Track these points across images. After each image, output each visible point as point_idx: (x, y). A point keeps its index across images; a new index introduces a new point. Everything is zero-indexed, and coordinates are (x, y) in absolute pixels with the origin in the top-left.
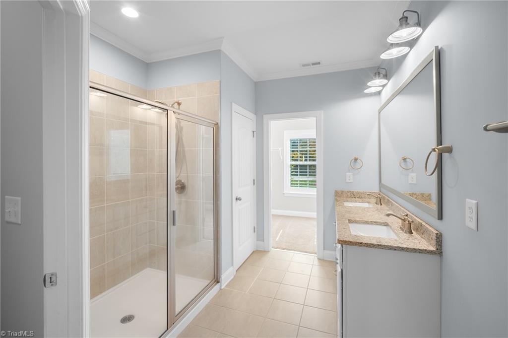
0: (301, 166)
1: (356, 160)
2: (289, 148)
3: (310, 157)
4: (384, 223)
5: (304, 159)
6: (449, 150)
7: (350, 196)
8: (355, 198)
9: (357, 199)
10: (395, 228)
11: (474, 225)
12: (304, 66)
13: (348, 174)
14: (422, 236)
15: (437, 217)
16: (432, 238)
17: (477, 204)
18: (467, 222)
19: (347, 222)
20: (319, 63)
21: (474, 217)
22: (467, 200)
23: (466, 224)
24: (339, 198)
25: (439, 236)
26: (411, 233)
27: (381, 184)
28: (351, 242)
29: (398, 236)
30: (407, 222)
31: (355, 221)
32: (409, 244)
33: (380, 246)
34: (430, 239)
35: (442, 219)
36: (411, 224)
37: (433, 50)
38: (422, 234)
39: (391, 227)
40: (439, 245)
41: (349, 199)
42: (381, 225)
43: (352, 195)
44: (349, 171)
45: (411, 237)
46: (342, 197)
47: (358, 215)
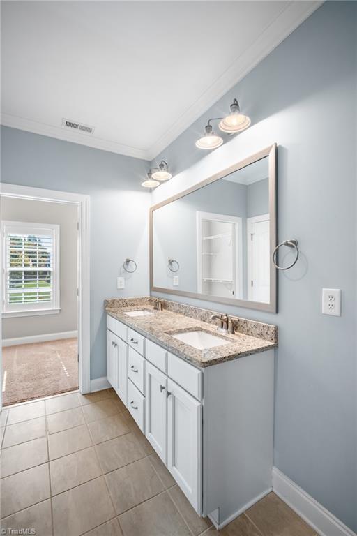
0: (26, 273)
1: (128, 261)
2: (8, 248)
3: (40, 261)
4: (195, 328)
5: (31, 263)
6: (294, 244)
7: (122, 304)
8: (127, 306)
9: (129, 308)
10: (213, 331)
11: (336, 312)
12: (68, 124)
13: (120, 279)
14: (247, 332)
15: (274, 311)
16: (267, 333)
17: (341, 292)
18: (325, 310)
19: (168, 335)
20: (89, 130)
21: (337, 303)
22: (324, 289)
23: (323, 312)
24: (112, 310)
25: (276, 329)
26: (233, 333)
27: (152, 288)
28: (215, 360)
29: (227, 339)
30: (230, 322)
31: (170, 333)
32: (252, 344)
33: (240, 355)
34: (264, 334)
35: (277, 312)
36: (233, 323)
37: (271, 147)
38: (248, 331)
39: (207, 332)
40: (276, 338)
41: (123, 309)
42: (193, 331)
43: (124, 303)
44: (120, 275)
45: (240, 337)
46: (113, 307)
47: (163, 326)
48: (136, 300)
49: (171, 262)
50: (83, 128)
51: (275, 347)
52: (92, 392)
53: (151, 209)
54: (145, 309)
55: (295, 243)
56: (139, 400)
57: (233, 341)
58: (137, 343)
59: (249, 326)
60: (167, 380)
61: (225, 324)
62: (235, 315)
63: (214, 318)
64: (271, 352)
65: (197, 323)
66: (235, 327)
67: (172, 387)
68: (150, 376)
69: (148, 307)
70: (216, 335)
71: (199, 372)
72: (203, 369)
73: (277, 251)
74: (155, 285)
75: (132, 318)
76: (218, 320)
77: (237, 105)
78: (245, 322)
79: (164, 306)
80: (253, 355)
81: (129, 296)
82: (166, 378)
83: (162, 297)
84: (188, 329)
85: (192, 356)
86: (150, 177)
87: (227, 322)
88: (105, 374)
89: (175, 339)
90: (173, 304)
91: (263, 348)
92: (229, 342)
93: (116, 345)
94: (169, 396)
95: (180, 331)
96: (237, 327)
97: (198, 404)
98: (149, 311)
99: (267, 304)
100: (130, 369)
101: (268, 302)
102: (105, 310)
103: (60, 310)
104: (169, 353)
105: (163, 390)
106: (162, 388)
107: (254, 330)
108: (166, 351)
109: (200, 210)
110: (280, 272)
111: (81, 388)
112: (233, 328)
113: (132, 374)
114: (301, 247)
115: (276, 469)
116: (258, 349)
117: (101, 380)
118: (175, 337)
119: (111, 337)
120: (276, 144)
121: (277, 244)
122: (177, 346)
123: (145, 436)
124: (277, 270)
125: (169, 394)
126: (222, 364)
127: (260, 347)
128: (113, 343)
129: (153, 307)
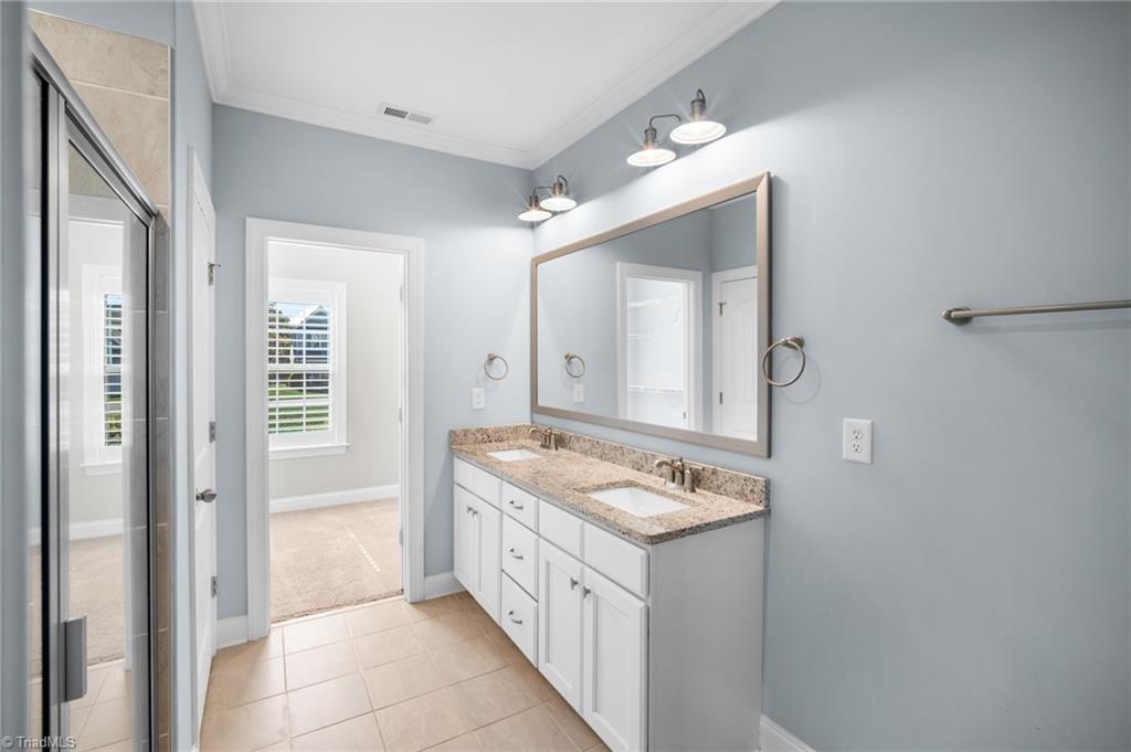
1: (491, 359)
3: (309, 352)
4: (624, 482)
5: (292, 357)
6: (797, 345)
7: (480, 438)
8: (490, 441)
9: (494, 444)
10: (657, 487)
11: (864, 457)
12: (388, 111)
13: (477, 390)
14: (718, 490)
15: (765, 453)
16: (752, 491)
17: (872, 423)
18: (848, 453)
19: (581, 495)
20: (426, 120)
21: (865, 443)
22: (845, 420)
23: (844, 457)
24: (464, 448)
25: (768, 484)
26: (693, 491)
27: (535, 407)
28: (669, 534)
29: (683, 501)
30: (687, 471)
31: (583, 490)
32: (728, 509)
33: (708, 527)
34: (747, 492)
35: (769, 455)
36: (692, 473)
37: (762, 177)
38: (719, 487)
39: (647, 488)
40: (768, 499)
41: (483, 446)
42: (621, 487)
43: (485, 436)
44: (478, 384)
45: (705, 497)
46: (465, 443)
47: (567, 477)
48: (507, 429)
49: (569, 358)
50: (415, 118)
51: (766, 514)
52: (427, 598)
53: (533, 260)
54: (522, 447)
55: (800, 342)
56: (525, 608)
57: (694, 504)
58: (521, 508)
59: (720, 477)
60: (582, 570)
61: (678, 474)
62: (697, 459)
63: (660, 465)
64: (759, 522)
65: (628, 473)
66: (696, 481)
67: (591, 580)
68: (548, 564)
69: (528, 442)
70: (663, 494)
71: (643, 552)
72: (649, 547)
73: (770, 355)
74: (541, 403)
75: (509, 464)
76: (665, 469)
77: (703, 101)
78: (714, 472)
79: (560, 442)
80: (729, 527)
81: (492, 422)
82: (581, 565)
83: (558, 425)
84: (613, 484)
85: (631, 527)
86: (536, 205)
87: (683, 473)
88: (451, 567)
89: (596, 501)
90: (578, 439)
91: (745, 515)
92: (686, 507)
93: (476, 512)
94: (588, 595)
95: (599, 488)
96: (700, 481)
97: (642, 604)
98: (533, 450)
99: (751, 443)
100: (506, 552)
101: (754, 438)
102: (451, 449)
103: (347, 447)
104: (586, 524)
105: (576, 587)
106: (575, 583)
107: (729, 487)
108: (581, 521)
109: (622, 261)
110: (775, 390)
111: (407, 592)
112: (693, 482)
113: (510, 563)
114: (809, 349)
115: (768, 719)
116: (738, 517)
117: (443, 577)
118: (595, 496)
119: (462, 499)
120: (769, 173)
121: (770, 342)
122: (602, 513)
123: (537, 669)
124: (770, 386)
125: (587, 592)
126: (679, 540)
127: (740, 514)
128: (470, 509)
129: (540, 443)
